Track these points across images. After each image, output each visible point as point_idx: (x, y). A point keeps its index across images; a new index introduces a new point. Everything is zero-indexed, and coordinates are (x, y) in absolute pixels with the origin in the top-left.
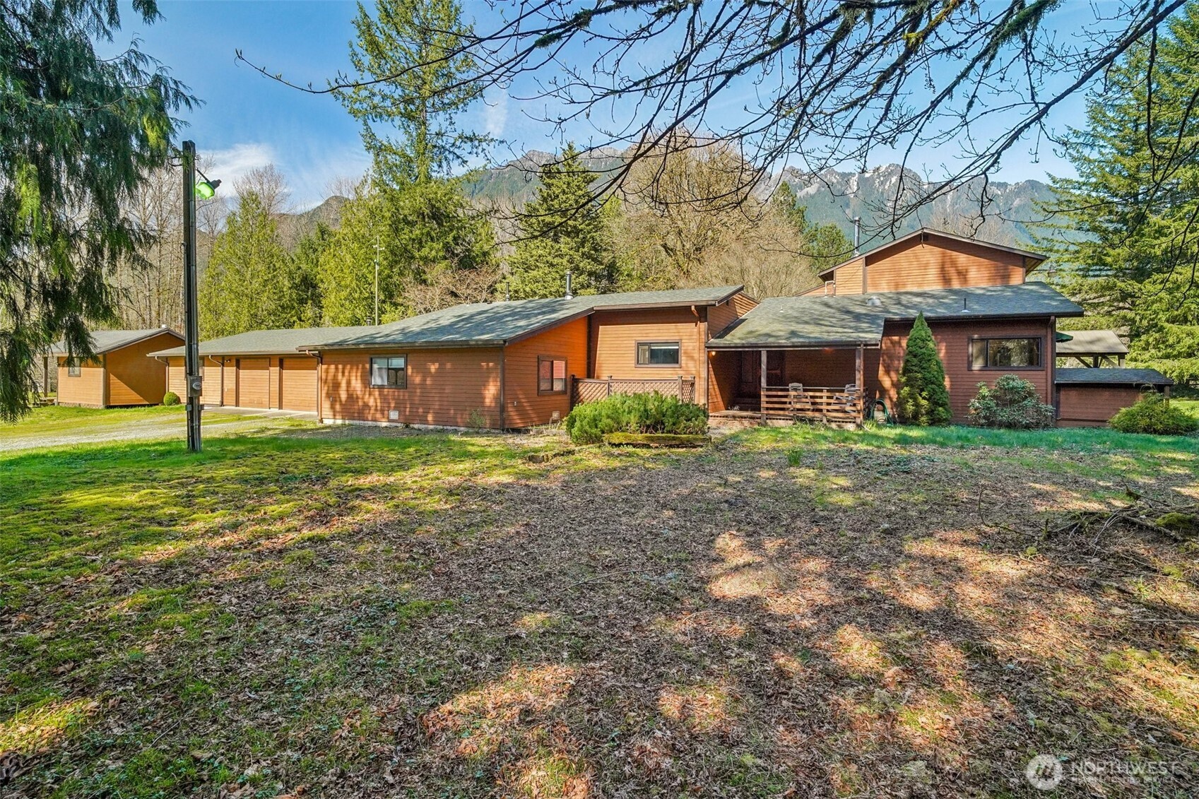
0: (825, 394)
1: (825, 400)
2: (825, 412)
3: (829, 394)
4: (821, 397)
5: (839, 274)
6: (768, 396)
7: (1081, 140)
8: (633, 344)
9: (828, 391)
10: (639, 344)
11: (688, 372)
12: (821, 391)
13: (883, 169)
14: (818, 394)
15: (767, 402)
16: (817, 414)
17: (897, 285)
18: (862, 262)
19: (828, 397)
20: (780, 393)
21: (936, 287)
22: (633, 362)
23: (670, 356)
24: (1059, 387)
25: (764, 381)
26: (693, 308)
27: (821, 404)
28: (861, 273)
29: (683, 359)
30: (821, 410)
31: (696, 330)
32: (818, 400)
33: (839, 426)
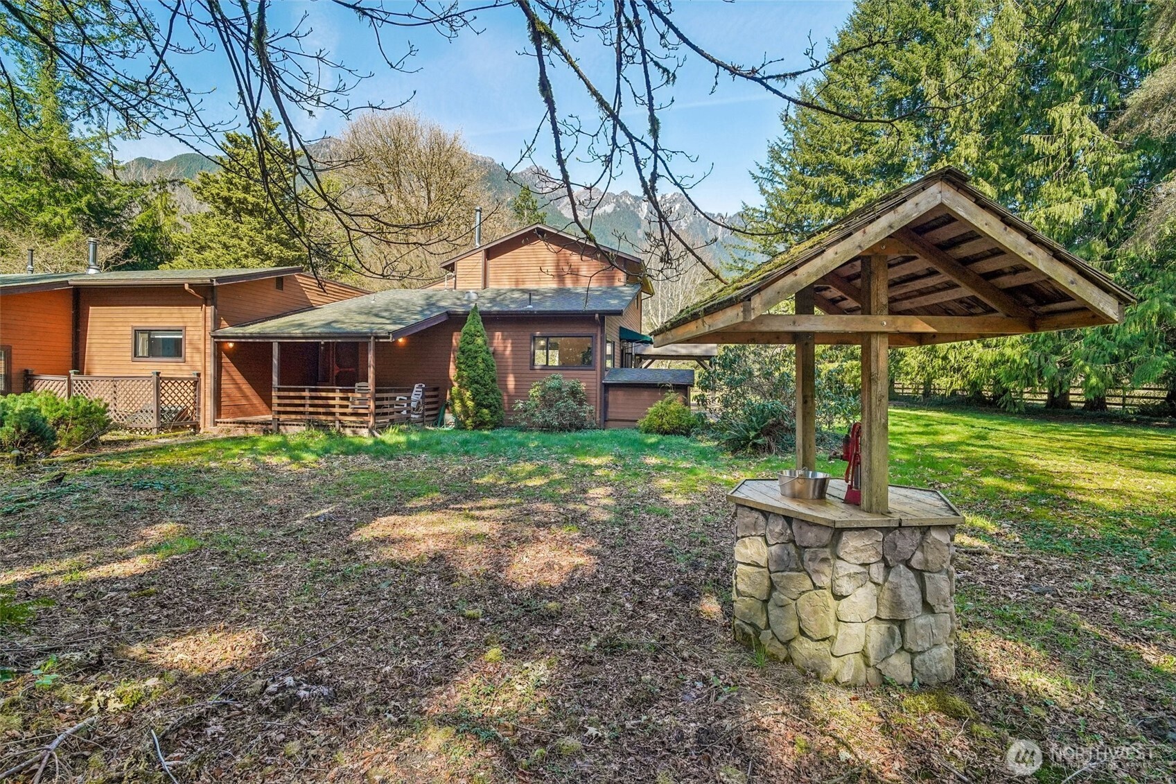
0: (338, 395)
1: (337, 402)
2: (337, 415)
3: (341, 395)
4: (334, 398)
5: (459, 266)
6: (279, 397)
7: (765, 176)
8: (129, 331)
9: (341, 391)
10: (137, 332)
11: (193, 367)
12: (333, 391)
13: (668, 196)
14: (331, 395)
15: (279, 405)
16: (330, 418)
17: (517, 282)
18: (481, 255)
19: (342, 399)
20: (292, 394)
21: (550, 285)
22: (130, 354)
23: (174, 349)
24: (607, 387)
25: (275, 379)
26: (187, 287)
27: (334, 406)
28: (481, 266)
29: (188, 351)
30: (333, 414)
31: (201, 315)
32: (331, 402)
33: (354, 432)
